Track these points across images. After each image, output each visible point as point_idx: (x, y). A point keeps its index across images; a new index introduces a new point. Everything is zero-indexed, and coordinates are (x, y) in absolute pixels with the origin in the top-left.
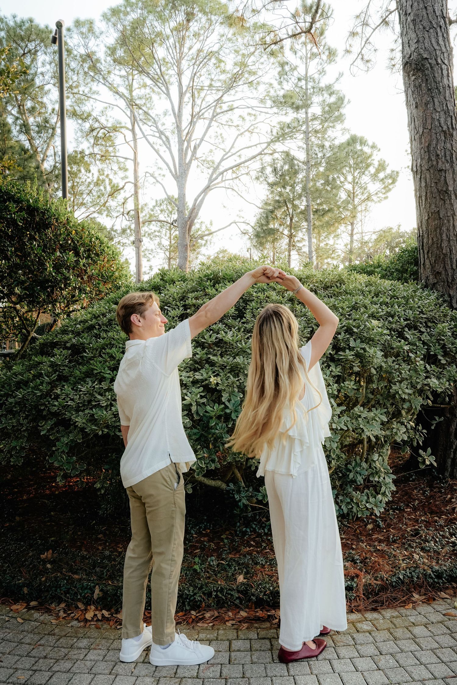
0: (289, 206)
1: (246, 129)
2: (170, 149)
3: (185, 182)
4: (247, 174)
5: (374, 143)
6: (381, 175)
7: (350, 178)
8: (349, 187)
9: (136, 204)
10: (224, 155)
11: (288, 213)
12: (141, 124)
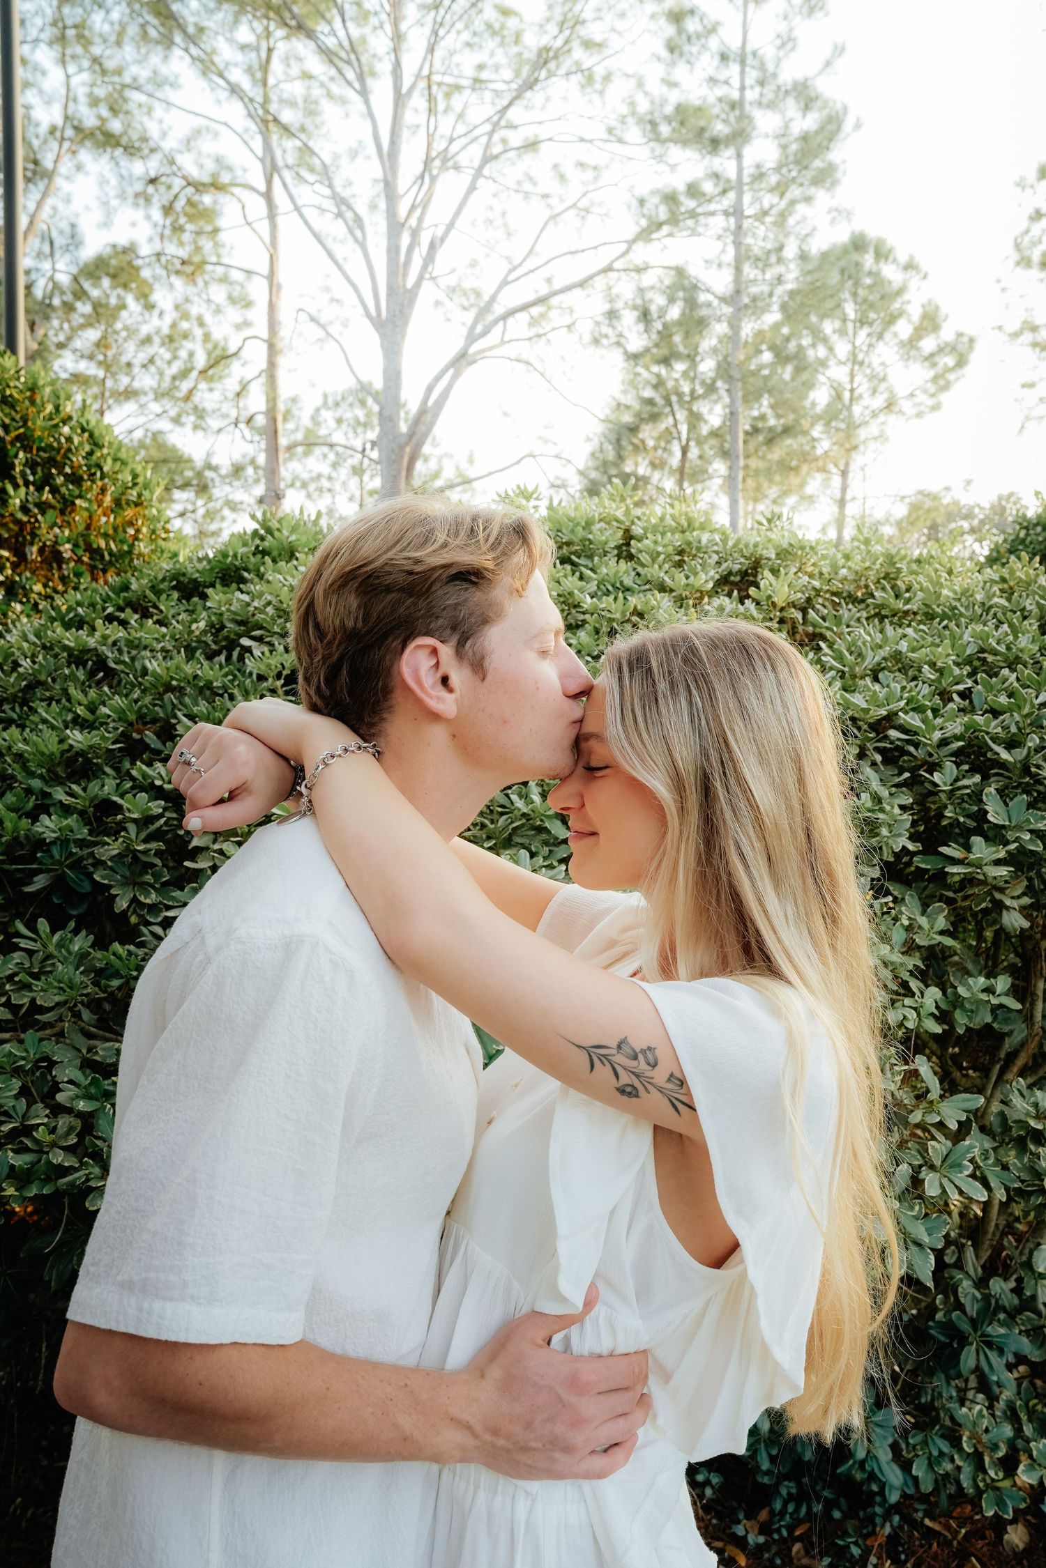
0: (678, 416)
1: (569, 203)
2: (363, 246)
3: (403, 337)
4: (569, 327)
5: (912, 258)
6: (928, 344)
7: (842, 349)
8: (839, 373)
9: (272, 400)
10: (510, 271)
11: (675, 435)
12: (287, 175)
